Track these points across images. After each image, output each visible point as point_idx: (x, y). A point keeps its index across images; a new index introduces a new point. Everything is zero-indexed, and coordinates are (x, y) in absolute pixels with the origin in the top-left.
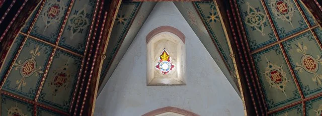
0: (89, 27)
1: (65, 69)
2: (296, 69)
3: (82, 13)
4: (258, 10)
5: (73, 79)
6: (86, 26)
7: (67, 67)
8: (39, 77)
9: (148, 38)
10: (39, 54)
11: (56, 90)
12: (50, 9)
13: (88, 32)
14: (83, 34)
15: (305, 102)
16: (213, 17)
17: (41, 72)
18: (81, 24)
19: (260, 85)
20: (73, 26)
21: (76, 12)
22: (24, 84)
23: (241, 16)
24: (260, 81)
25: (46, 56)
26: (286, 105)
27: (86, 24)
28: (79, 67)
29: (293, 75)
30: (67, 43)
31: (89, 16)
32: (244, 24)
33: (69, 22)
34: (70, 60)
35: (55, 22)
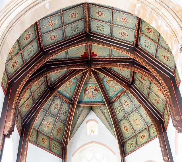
0: (68, 114)
1: (60, 127)
2: (132, 124)
3: (65, 109)
4: (119, 107)
5: (63, 131)
6: (67, 114)
7: (61, 127)
8: (52, 128)
9: (87, 122)
10: (51, 120)
11: (57, 134)
12: (55, 105)
13: (67, 116)
14: (66, 116)
15: (136, 135)
16: (105, 111)
17: (53, 127)
18: (65, 113)
19: (121, 132)
20: (62, 113)
21: (63, 108)
22: (47, 130)
23: (114, 110)
24: (121, 131)
25: (54, 121)
26: (130, 138)
27: (66, 113)
28: (65, 127)
29: (131, 126)
30: (61, 118)
31: (68, 110)
32: (115, 113)
33: (61, 111)
34: (62, 124)
35: (57, 110)
